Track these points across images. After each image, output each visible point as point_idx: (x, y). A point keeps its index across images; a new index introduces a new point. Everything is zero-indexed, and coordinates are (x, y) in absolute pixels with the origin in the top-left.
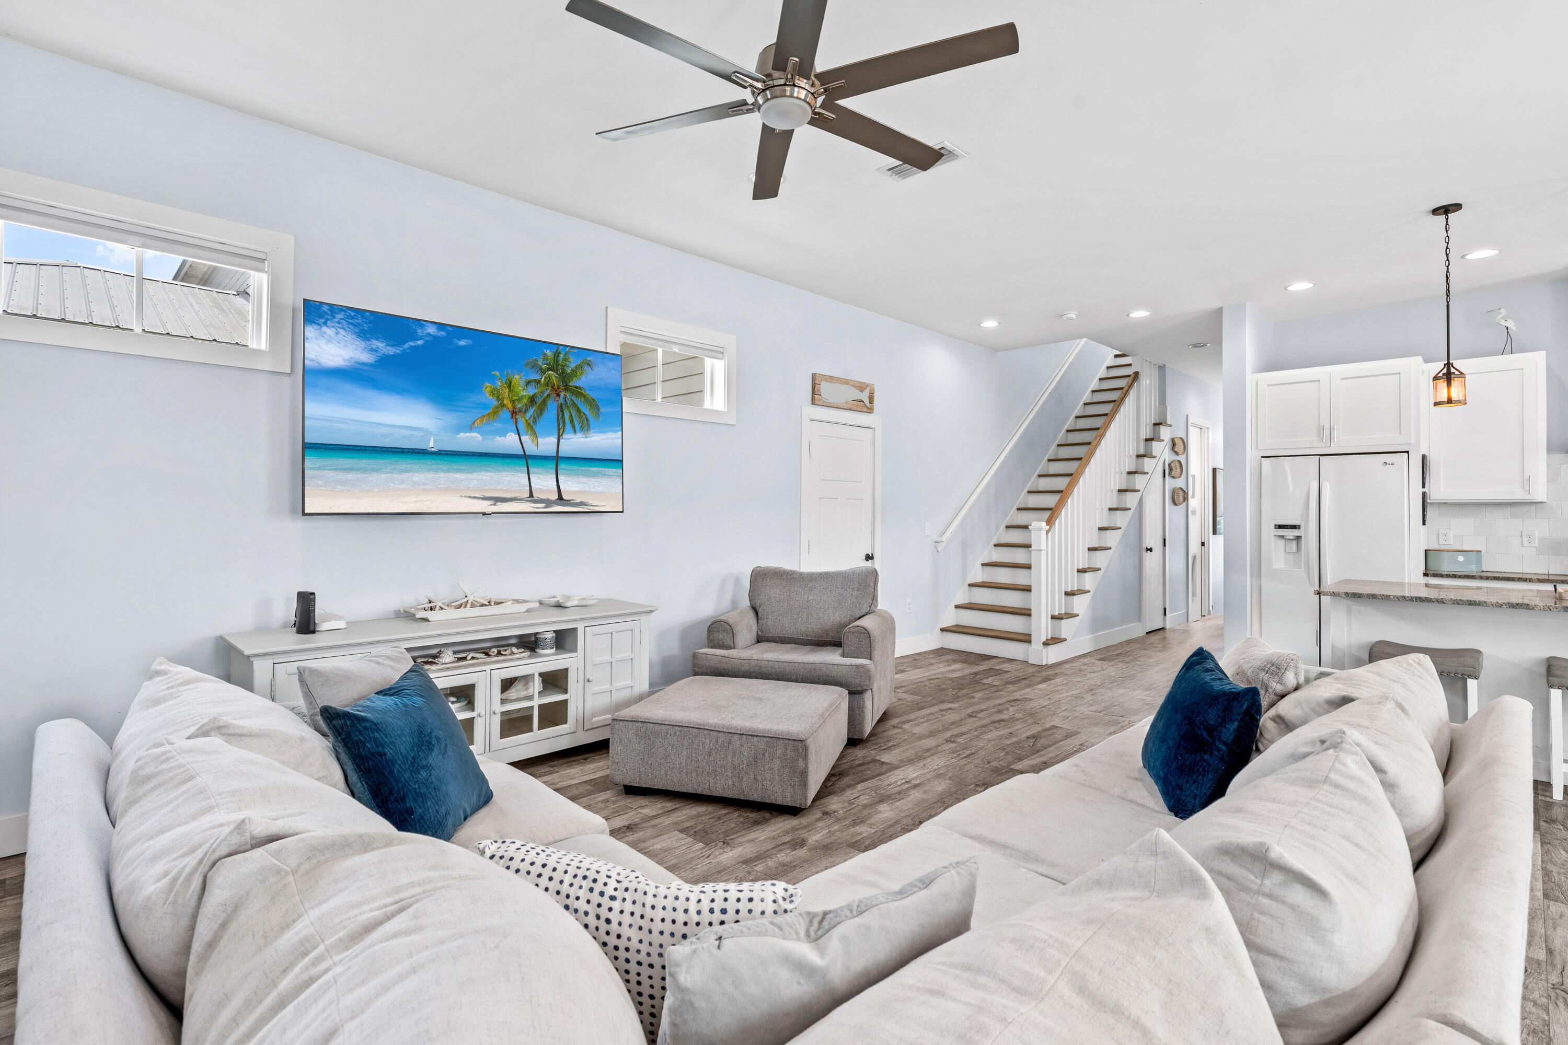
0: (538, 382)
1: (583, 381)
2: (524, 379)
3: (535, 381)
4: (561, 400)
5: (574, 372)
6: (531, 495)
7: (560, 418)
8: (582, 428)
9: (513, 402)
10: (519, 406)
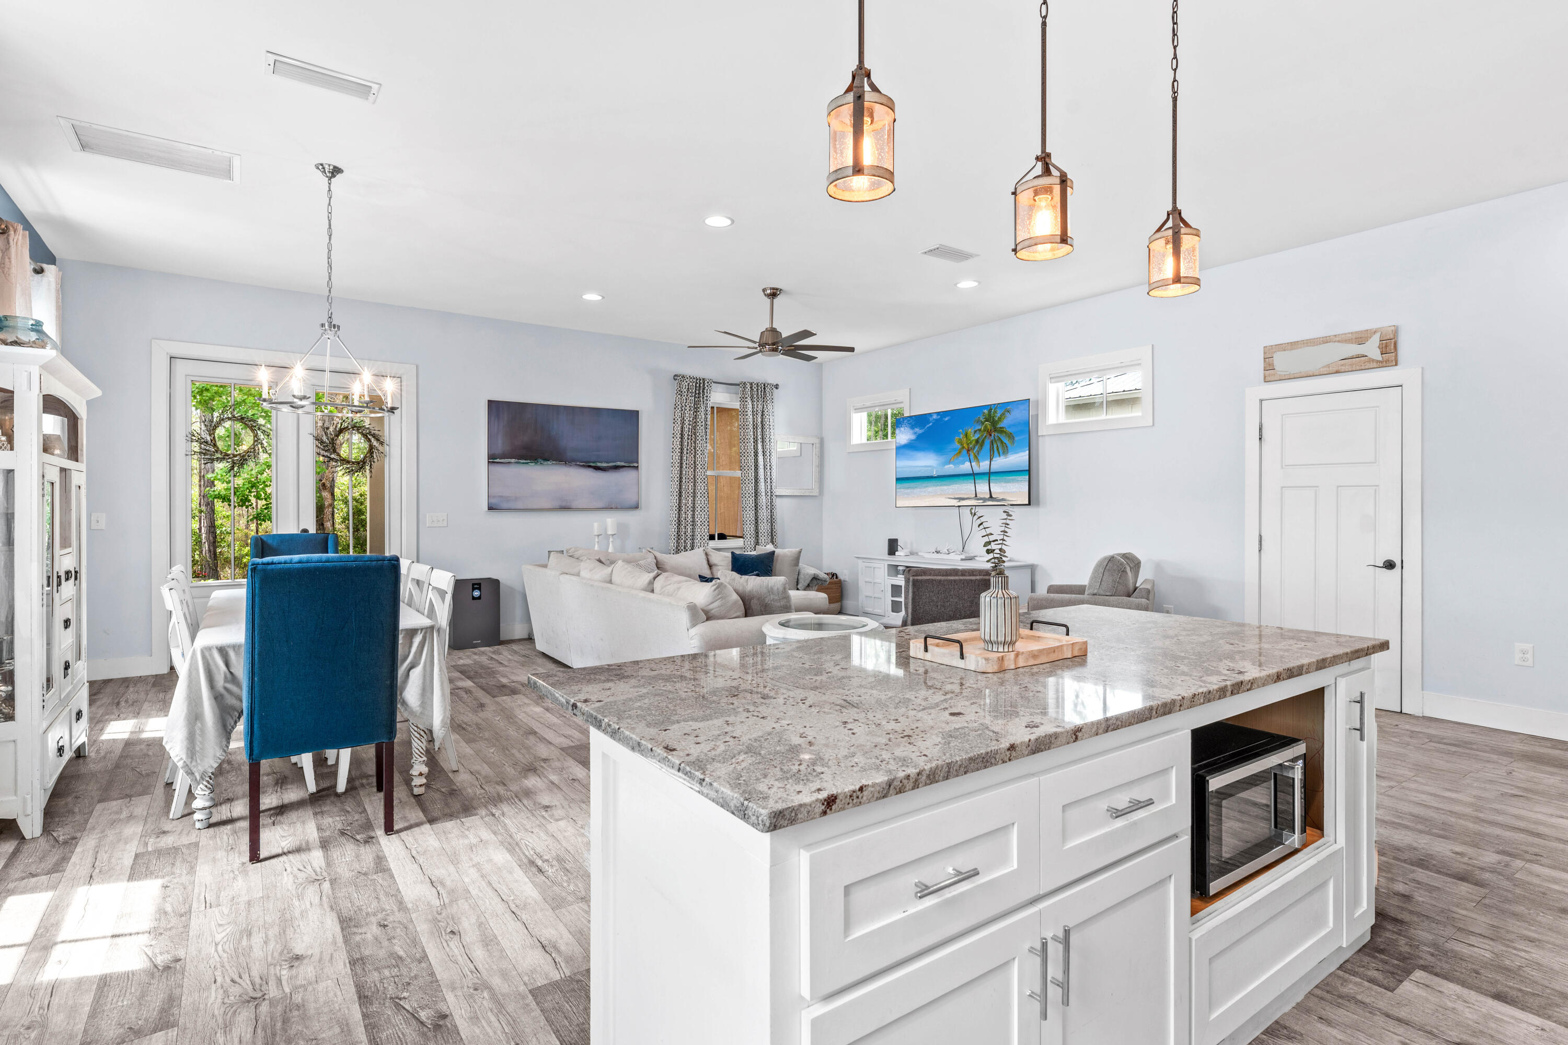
0: (980, 430)
1: (1003, 424)
2: (973, 431)
4: (992, 438)
5: (1000, 419)
6: (976, 496)
7: (992, 449)
8: (1004, 453)
9: (968, 444)
10: (971, 446)
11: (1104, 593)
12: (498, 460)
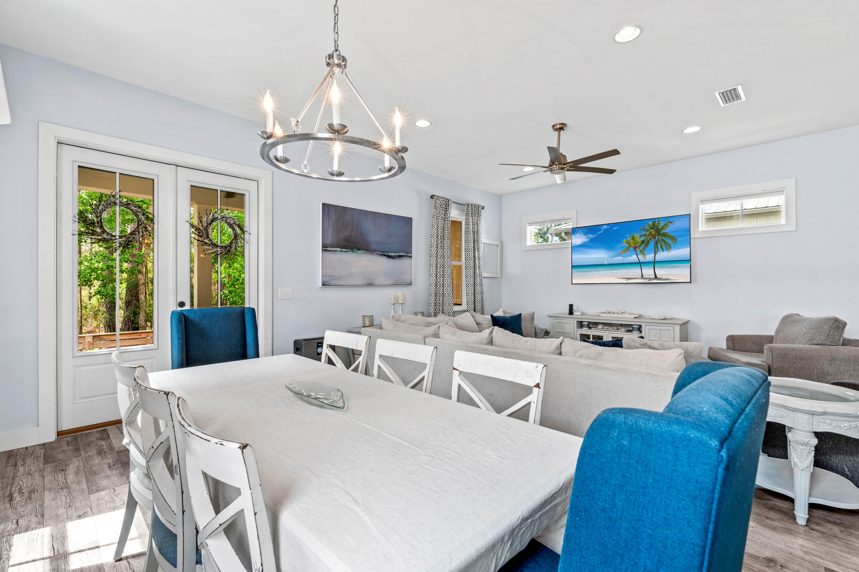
0: (645, 235)
1: (667, 230)
2: (639, 235)
3: (644, 235)
4: (656, 239)
5: (663, 228)
6: (642, 276)
7: (656, 247)
8: (667, 249)
9: (635, 244)
10: (637, 245)
11: (830, 344)
12: (328, 249)
